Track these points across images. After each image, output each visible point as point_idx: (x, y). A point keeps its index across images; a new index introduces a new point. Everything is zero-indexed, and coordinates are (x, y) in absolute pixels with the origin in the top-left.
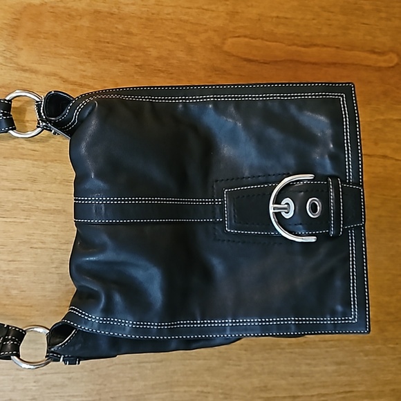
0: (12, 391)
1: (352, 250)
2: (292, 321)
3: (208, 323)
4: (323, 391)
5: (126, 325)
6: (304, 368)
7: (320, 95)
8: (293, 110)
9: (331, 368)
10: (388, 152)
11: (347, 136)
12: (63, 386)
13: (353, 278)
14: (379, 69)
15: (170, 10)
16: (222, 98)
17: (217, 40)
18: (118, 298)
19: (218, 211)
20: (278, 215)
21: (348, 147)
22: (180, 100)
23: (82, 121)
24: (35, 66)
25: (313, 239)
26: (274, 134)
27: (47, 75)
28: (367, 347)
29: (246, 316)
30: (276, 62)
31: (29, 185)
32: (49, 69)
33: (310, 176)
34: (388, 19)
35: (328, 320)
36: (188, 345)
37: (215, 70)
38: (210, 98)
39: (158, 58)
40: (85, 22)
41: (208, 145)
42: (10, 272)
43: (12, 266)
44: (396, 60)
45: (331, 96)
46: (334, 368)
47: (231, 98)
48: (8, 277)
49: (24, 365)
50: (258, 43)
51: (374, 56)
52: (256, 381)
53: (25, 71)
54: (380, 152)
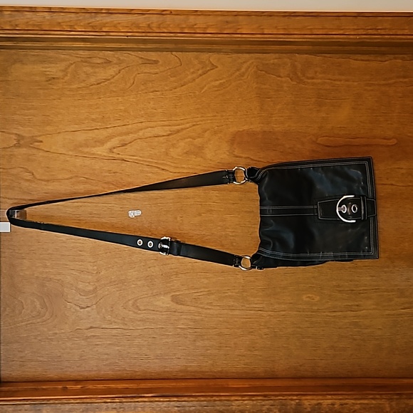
0: (235, 283)
1: (372, 226)
2: (346, 254)
3: (312, 255)
4: (365, 288)
5: (280, 254)
6: (356, 278)
7: (357, 163)
8: (346, 169)
9: (368, 278)
10: (393, 183)
11: (368, 179)
12: (254, 282)
13: (372, 237)
14: (388, 146)
15: (294, 128)
16: (316, 165)
17: (314, 139)
18: (277, 244)
19: (315, 211)
20: (340, 212)
21: (369, 184)
22: (299, 167)
23: (263, 178)
24: (241, 155)
25: (354, 221)
26: (338, 179)
27: (246, 158)
28: (385, 270)
29: (328, 252)
30: (340, 146)
31: (239, 202)
32: (246, 156)
33: (352, 196)
34: (391, 124)
35: (362, 254)
36: (304, 264)
37: (313, 151)
38: (311, 166)
39: (290, 148)
40: (260, 136)
41: (311, 184)
42: (233, 236)
43: (234, 234)
44: (396, 142)
45: (361, 162)
46: (370, 278)
47: (320, 165)
48: (232, 238)
49: (243, 269)
50: (332, 139)
51: (385, 141)
52: (334, 283)
53: (237, 157)
54: (389, 183)
